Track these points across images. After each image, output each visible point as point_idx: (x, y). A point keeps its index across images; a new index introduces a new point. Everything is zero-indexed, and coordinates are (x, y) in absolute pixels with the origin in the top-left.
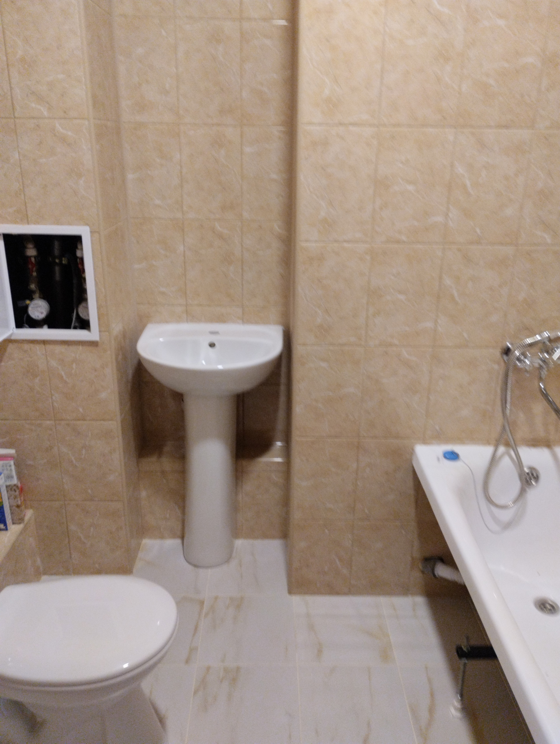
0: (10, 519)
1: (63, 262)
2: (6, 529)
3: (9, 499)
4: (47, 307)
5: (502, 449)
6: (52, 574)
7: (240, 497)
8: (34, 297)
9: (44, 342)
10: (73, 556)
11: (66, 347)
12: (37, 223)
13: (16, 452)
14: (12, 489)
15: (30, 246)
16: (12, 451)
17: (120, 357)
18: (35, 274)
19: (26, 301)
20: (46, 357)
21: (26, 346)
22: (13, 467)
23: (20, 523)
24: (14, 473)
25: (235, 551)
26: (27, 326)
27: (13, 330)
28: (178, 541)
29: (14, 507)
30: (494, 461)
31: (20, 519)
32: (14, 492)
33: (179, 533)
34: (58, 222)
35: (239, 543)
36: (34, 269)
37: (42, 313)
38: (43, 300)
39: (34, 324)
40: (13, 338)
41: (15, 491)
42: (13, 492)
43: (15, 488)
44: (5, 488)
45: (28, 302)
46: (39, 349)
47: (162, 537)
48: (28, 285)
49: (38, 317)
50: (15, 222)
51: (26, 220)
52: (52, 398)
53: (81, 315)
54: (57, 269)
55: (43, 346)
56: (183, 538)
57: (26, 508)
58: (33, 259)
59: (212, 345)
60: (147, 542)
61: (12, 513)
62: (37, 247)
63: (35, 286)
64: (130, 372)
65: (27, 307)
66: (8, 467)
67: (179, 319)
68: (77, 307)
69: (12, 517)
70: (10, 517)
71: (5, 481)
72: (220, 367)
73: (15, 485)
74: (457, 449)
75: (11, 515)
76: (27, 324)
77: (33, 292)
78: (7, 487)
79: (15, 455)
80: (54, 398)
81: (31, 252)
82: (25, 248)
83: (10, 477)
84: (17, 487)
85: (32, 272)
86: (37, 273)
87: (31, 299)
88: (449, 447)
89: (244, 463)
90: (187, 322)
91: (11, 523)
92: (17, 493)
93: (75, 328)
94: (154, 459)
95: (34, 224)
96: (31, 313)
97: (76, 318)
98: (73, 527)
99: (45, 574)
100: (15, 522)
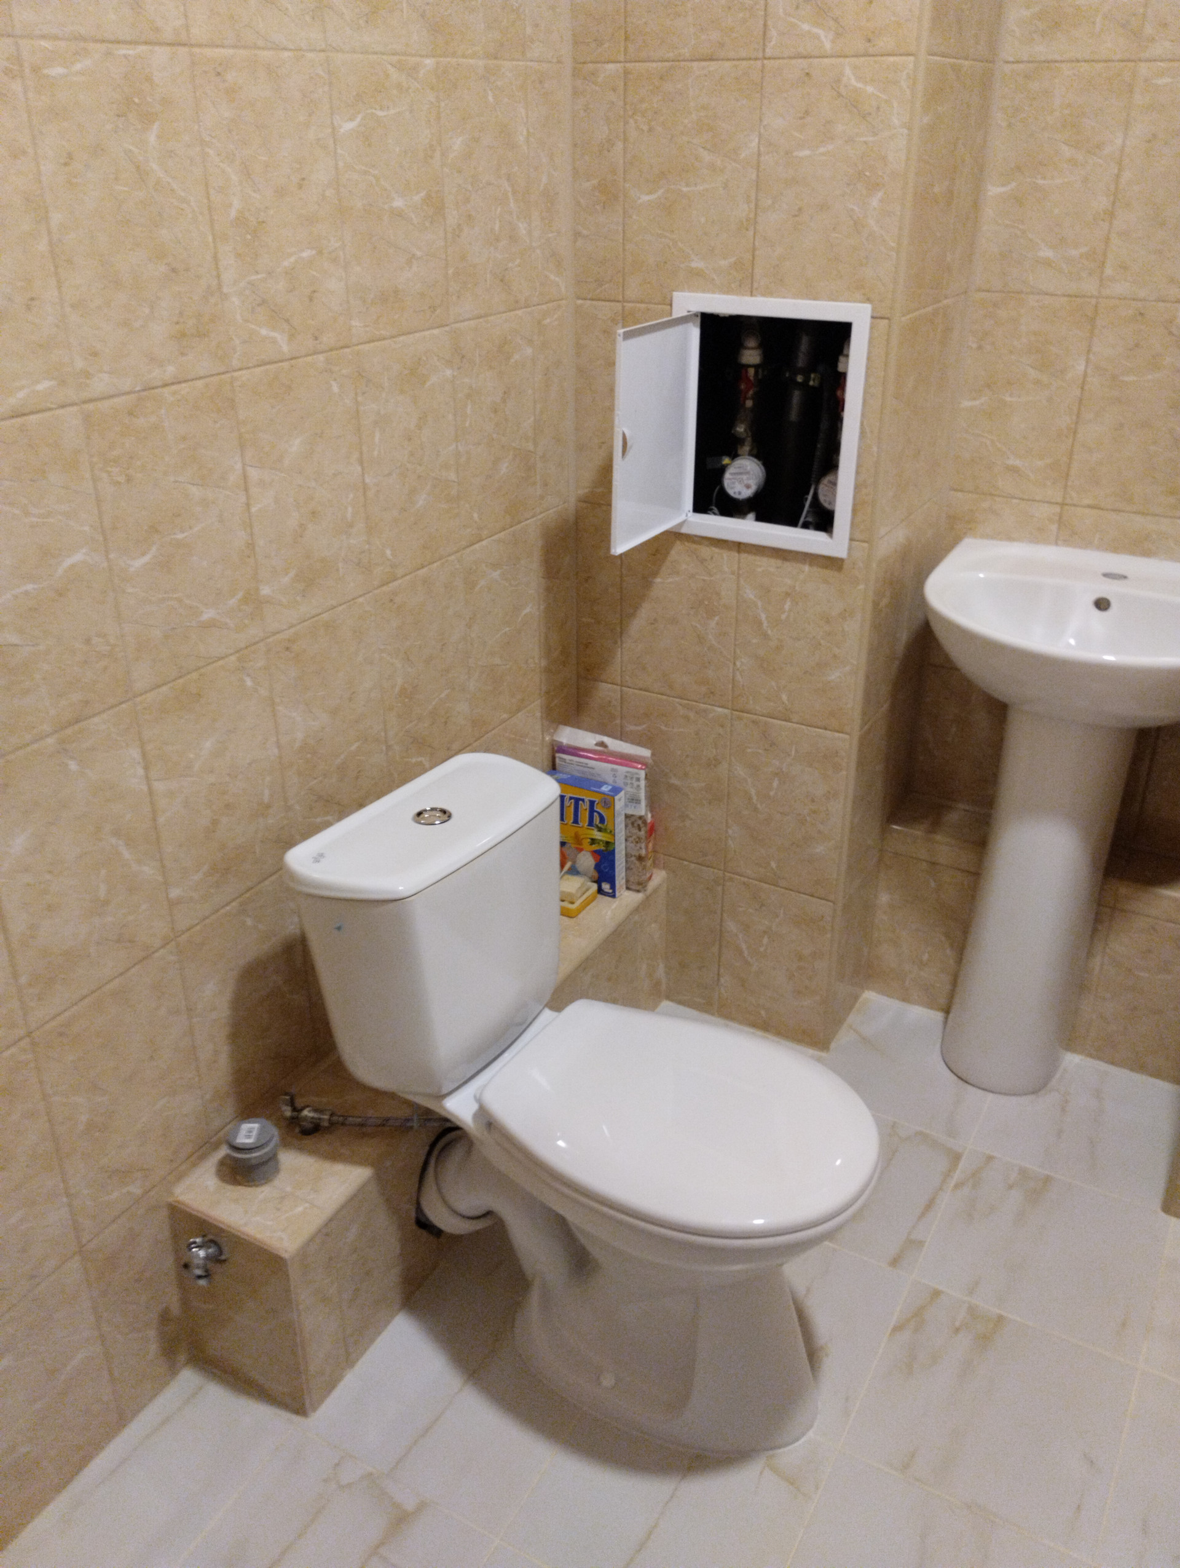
0: (623, 879)
1: (811, 383)
2: (613, 896)
3: (626, 840)
4: (761, 475)
6: (680, 1002)
7: (1097, 961)
8: (740, 452)
9: (739, 547)
10: (722, 980)
11: (779, 562)
12: (768, 293)
13: (653, 754)
14: (636, 825)
15: (751, 343)
16: (645, 753)
17: (885, 601)
18: (749, 403)
19: (724, 457)
20: (738, 578)
21: (706, 551)
22: (643, 783)
23: (638, 891)
24: (642, 795)
25: (1058, 1076)
26: (716, 510)
27: (687, 516)
28: (939, 1016)
29: (633, 859)
31: (639, 884)
32: (637, 831)
33: (942, 1001)
34: (810, 293)
35: (1072, 1060)
36: (751, 392)
37: (748, 487)
38: (756, 460)
39: (731, 508)
40: (684, 530)
41: (640, 830)
42: (635, 831)
43: (640, 822)
44: (623, 817)
45: (726, 461)
46: (727, 559)
47: (906, 999)
48: (732, 425)
49: (740, 493)
50: (727, 290)
51: (749, 286)
52: (734, 664)
53: (822, 498)
54: (796, 397)
55: (737, 554)
56: (947, 1011)
57: (655, 865)
58: (751, 372)
59: (1102, 604)
60: (871, 997)
61: (628, 869)
62: (765, 347)
63: (745, 430)
64: (904, 637)
65: (722, 470)
66: (634, 781)
67: (1038, 535)
68: (818, 482)
69: (626, 875)
70: (624, 874)
71: (626, 805)
72: (1109, 658)
73: (640, 818)
75: (626, 871)
76: (716, 506)
77: (739, 441)
78: (627, 817)
79: (650, 761)
80: (738, 664)
81: (751, 356)
82: (739, 346)
83: (634, 800)
84: (645, 822)
85: (746, 398)
86: (753, 402)
87: (734, 456)
89: (1123, 890)
90: (1056, 544)
91: (624, 887)
92: (642, 833)
93: (806, 526)
94: (918, 832)
95: (763, 295)
96: (728, 485)
97: (811, 506)
98: (731, 926)
99: (668, 998)
100: (631, 887)
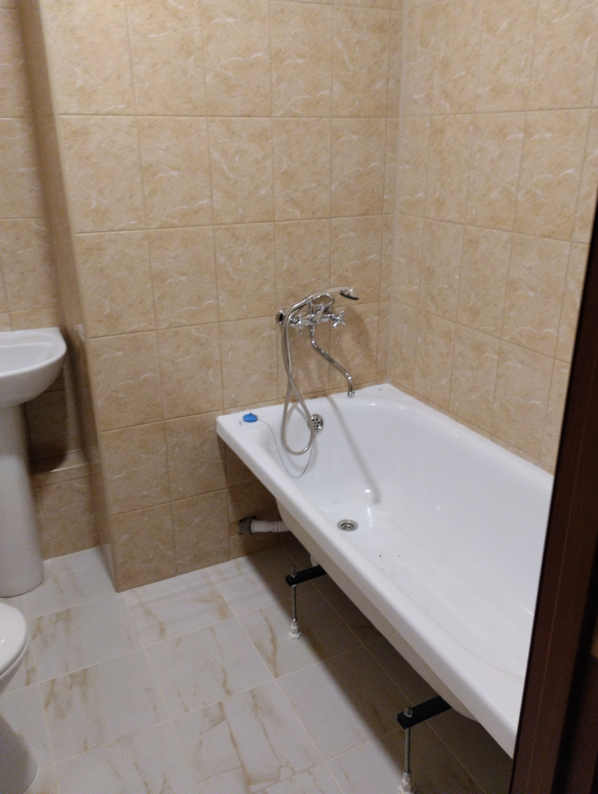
5: (290, 405)
25: (46, 572)
30: (286, 415)
74: (255, 412)
88: (247, 412)
